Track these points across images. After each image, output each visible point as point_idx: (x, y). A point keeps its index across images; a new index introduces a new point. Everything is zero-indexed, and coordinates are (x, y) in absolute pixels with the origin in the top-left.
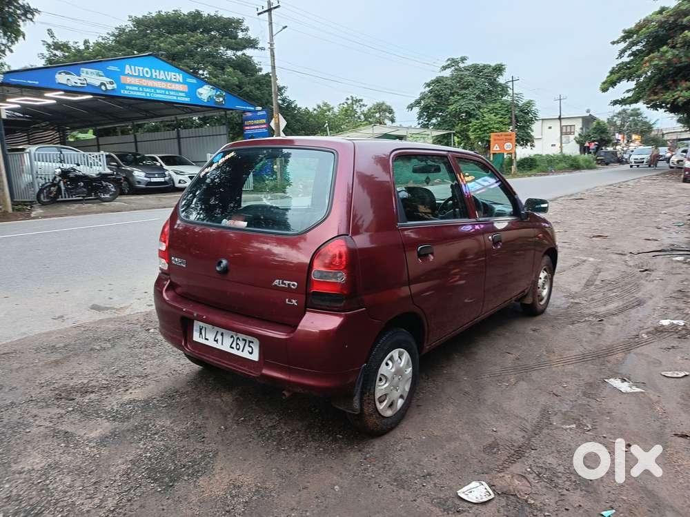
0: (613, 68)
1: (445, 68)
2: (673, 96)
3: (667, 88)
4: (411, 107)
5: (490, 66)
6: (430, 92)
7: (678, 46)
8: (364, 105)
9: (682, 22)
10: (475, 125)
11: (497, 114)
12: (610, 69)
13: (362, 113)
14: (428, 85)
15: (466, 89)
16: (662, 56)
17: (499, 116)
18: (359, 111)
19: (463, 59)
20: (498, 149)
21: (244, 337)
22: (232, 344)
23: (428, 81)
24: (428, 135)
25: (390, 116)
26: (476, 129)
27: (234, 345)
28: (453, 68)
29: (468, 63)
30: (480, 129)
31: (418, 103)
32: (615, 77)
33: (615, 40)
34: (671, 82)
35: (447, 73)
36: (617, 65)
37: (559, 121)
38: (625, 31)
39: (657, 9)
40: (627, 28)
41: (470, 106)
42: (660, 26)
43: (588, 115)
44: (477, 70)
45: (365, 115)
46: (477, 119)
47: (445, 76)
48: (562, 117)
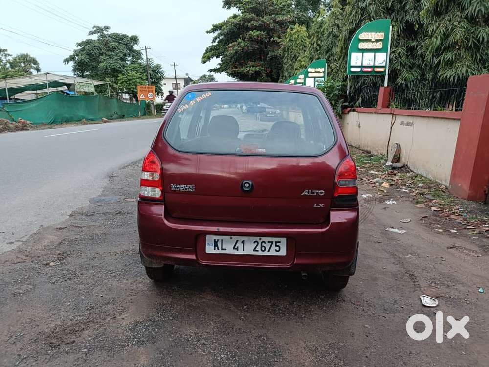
0: (208, 48)
1: (93, 33)
2: (247, 70)
3: (241, 64)
4: (67, 61)
5: (128, 36)
6: (82, 50)
7: (246, 39)
8: (9, 55)
9: (248, 26)
10: (122, 79)
11: (137, 72)
12: (206, 49)
13: (8, 61)
14: (80, 45)
15: (111, 51)
16: (238, 44)
17: (139, 73)
18: (5, 60)
19: (106, 28)
20: (144, 97)
21: (270, 239)
22: (256, 247)
23: (80, 42)
24: (91, 84)
25: (35, 66)
26: (123, 82)
27: (259, 248)
28: (99, 34)
29: (110, 32)
30: (126, 82)
31: (72, 58)
32: (210, 54)
33: (208, 30)
34: (242, 61)
35: (95, 37)
36: (210, 47)
37: (175, 80)
38: (214, 26)
39: (232, 15)
40: (215, 24)
41: (117, 64)
42: (234, 26)
43: (187, 77)
44: (119, 38)
45: (11, 64)
46: (123, 75)
47: (93, 39)
48: (177, 77)
